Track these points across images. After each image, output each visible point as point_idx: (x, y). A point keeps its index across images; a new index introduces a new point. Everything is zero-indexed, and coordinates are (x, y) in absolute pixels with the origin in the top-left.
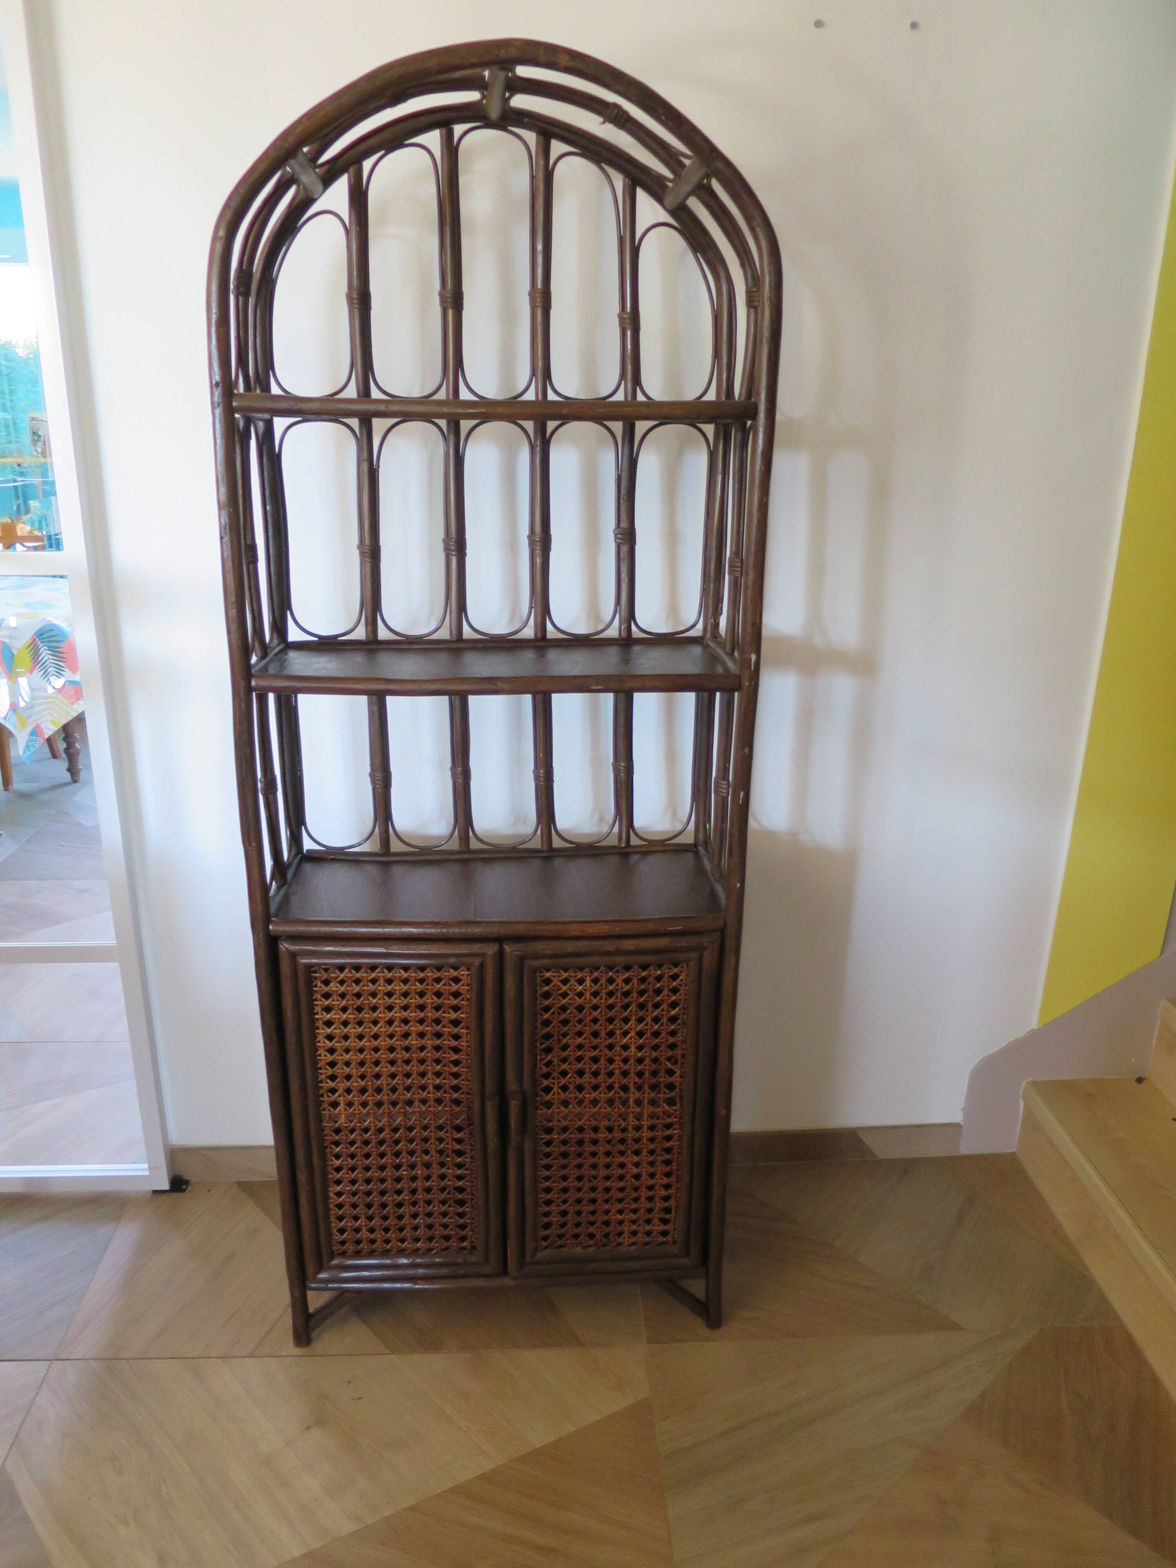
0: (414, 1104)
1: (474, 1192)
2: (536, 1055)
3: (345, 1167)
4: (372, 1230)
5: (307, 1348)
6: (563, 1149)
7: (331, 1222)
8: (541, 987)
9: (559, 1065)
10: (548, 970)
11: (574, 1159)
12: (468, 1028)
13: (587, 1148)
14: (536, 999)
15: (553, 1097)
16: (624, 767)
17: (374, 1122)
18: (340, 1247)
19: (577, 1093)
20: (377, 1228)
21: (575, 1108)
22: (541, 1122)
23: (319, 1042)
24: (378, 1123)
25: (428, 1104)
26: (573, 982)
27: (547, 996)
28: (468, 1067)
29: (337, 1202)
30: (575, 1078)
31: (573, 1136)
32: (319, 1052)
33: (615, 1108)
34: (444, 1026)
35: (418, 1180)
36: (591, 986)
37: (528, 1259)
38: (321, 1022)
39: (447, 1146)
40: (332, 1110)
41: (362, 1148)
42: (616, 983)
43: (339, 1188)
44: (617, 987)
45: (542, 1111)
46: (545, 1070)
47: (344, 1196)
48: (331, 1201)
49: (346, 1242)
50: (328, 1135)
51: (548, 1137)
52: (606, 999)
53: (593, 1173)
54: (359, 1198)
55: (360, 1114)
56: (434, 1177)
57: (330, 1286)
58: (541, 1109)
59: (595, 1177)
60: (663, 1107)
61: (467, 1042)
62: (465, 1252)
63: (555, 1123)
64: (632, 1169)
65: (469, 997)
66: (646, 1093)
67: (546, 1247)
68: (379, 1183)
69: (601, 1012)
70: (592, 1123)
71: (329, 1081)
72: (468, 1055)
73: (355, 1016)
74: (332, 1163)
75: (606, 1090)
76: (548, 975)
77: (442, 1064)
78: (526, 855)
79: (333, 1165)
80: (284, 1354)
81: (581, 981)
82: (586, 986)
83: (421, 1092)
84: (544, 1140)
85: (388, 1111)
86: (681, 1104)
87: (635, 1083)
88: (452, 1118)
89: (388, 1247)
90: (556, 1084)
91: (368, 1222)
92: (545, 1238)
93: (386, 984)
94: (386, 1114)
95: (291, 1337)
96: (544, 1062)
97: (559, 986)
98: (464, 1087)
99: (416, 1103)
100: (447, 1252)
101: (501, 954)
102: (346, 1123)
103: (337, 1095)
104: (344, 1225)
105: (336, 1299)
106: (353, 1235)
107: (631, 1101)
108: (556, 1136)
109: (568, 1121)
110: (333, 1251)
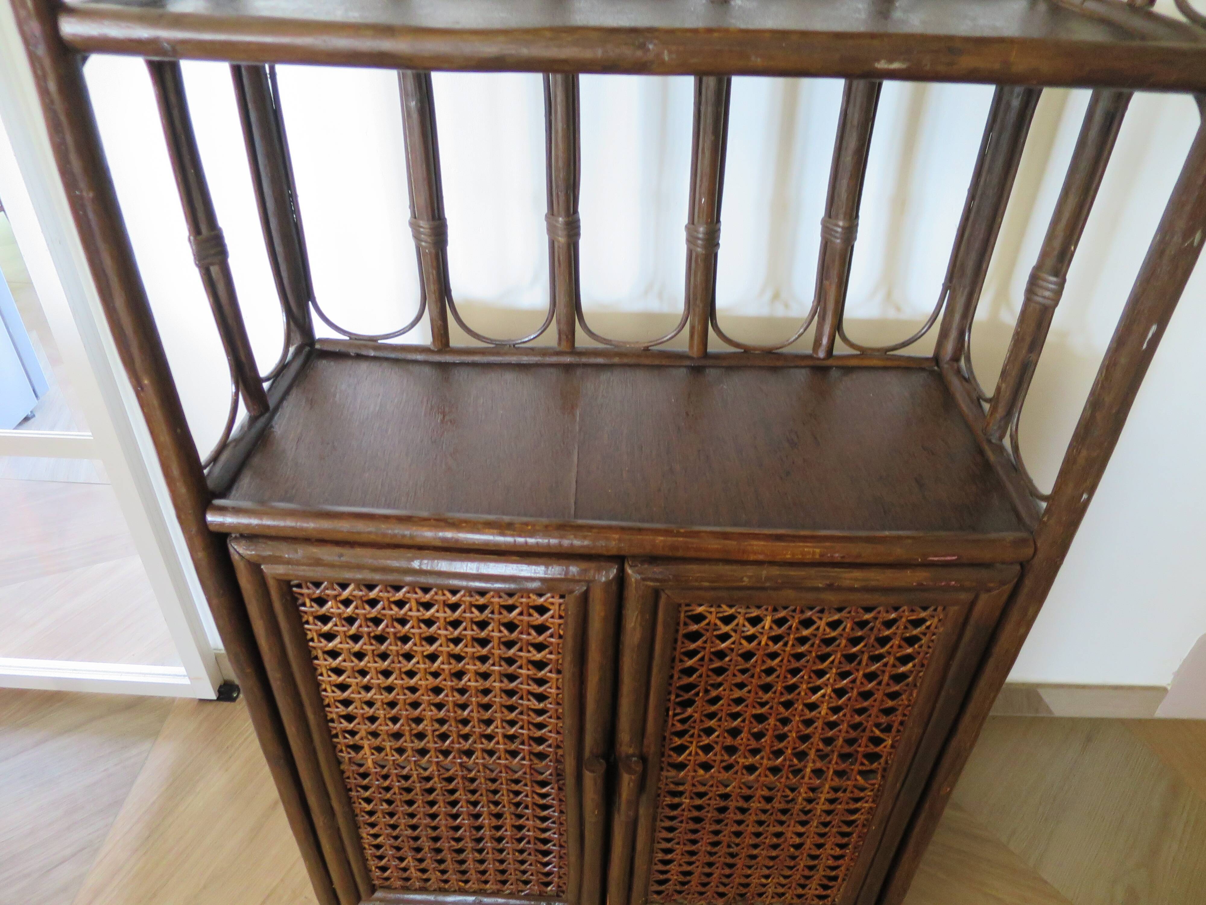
0: (476, 754)
1: (563, 844)
2: (667, 710)
3: (379, 811)
4: (423, 871)
6: (696, 813)
7: (367, 860)
8: (686, 624)
9: (702, 722)
10: (701, 604)
11: (711, 825)
12: (559, 672)
14: (676, 641)
15: (689, 758)
16: (843, 228)
17: (417, 770)
18: (382, 882)
19: (725, 755)
20: (430, 869)
21: (720, 772)
22: (667, 784)
23: (321, 675)
24: (423, 771)
25: (497, 755)
26: (740, 620)
27: (694, 636)
28: (558, 718)
29: (373, 843)
30: (725, 738)
31: (712, 802)
32: (323, 688)
33: (782, 777)
34: (520, 667)
35: (484, 830)
36: (771, 628)
38: (320, 651)
39: (525, 799)
40: (353, 753)
41: (401, 795)
42: (815, 627)
43: (374, 830)
44: (815, 632)
45: (669, 773)
46: (679, 727)
47: (381, 839)
48: (365, 841)
49: (391, 879)
50: (351, 778)
51: (675, 800)
52: (793, 645)
53: (737, 841)
54: (403, 842)
55: (394, 760)
56: (508, 827)
58: (668, 771)
59: (737, 845)
60: (856, 780)
61: (558, 688)
62: (550, 895)
63: (687, 787)
64: (791, 838)
65: (561, 632)
66: (833, 762)
67: (659, 900)
68: (429, 830)
69: (782, 661)
70: (743, 791)
71: (343, 721)
72: (558, 704)
73: (373, 647)
74: (361, 806)
75: (771, 756)
76: (700, 609)
77: (517, 711)
78: (664, 362)
79: (362, 808)
81: (755, 621)
82: (763, 628)
83: (485, 741)
84: (669, 803)
85: (436, 760)
86: (883, 777)
87: (818, 750)
88: (532, 771)
89: (447, 886)
90: (694, 743)
91: (417, 864)
92: (659, 892)
93: (421, 609)
94: (434, 763)
96: (678, 718)
97: (716, 625)
98: (551, 739)
99: (479, 754)
101: (621, 580)
102: (376, 768)
103: (357, 737)
104: (385, 864)
106: (398, 873)
107: (808, 770)
108: (687, 801)
109: (706, 787)
110: (374, 885)
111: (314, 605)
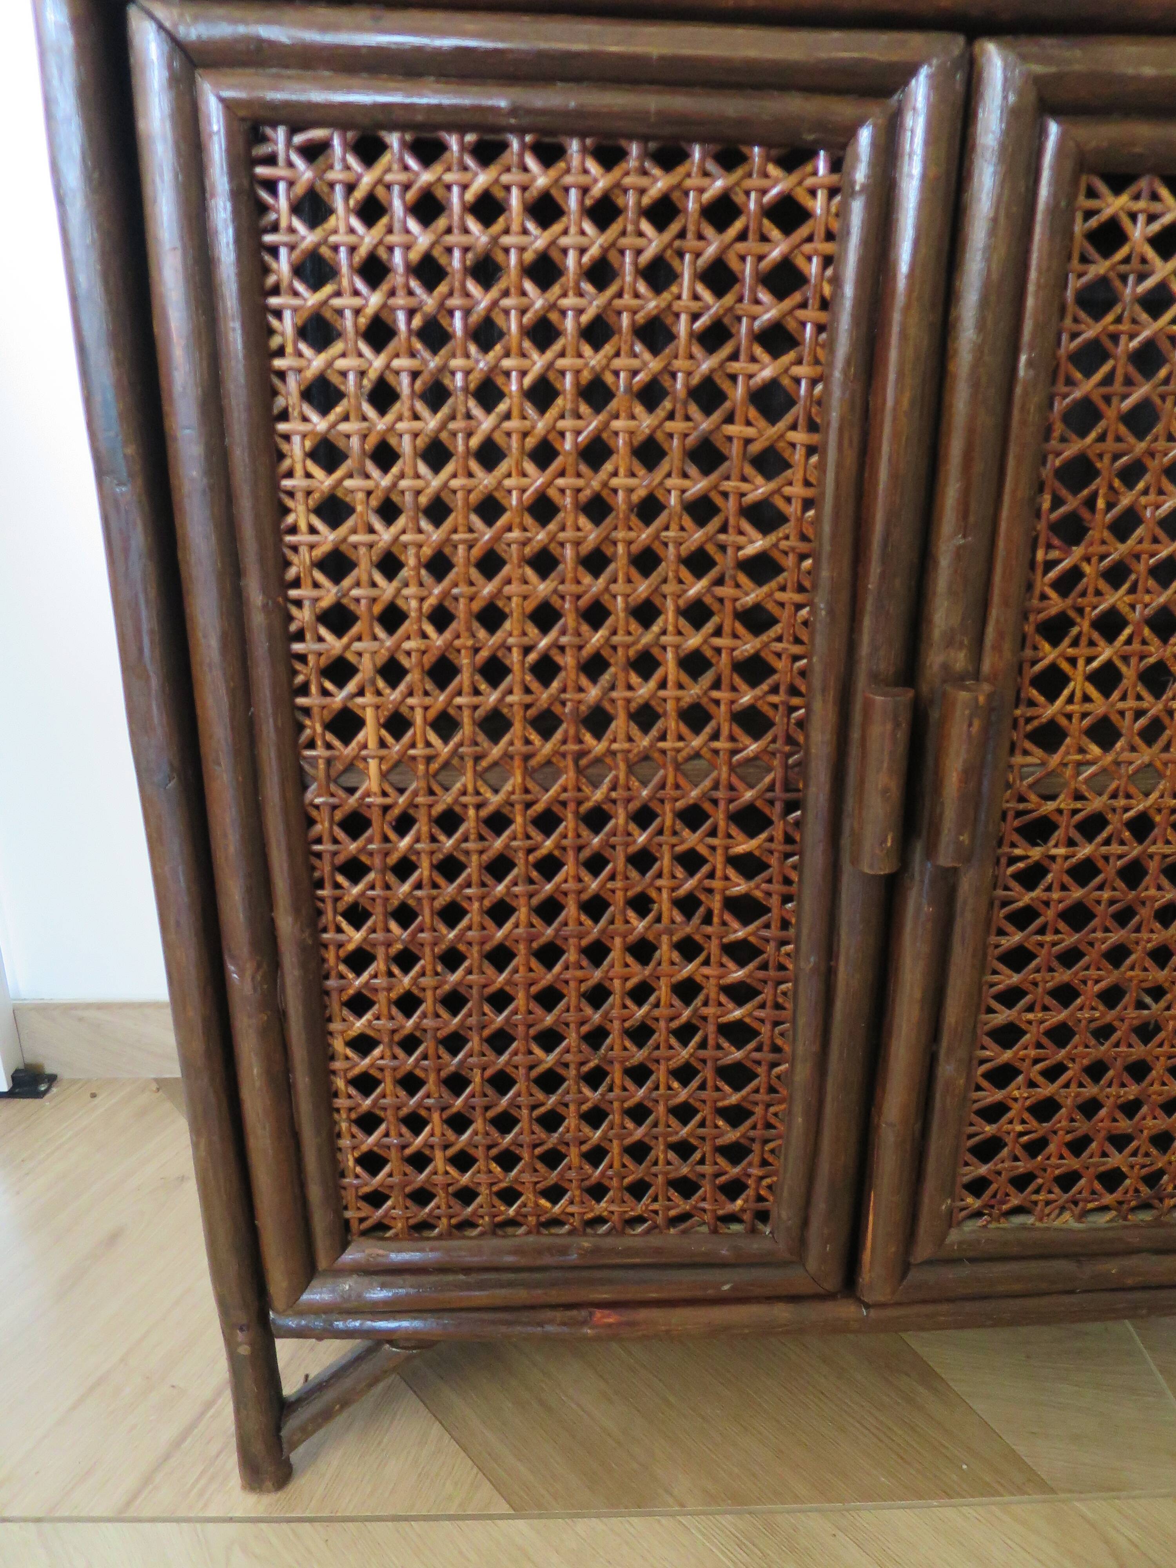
0: (613, 726)
1: (779, 1042)
2: (1034, 545)
3: (380, 952)
4: (463, 1161)
5: (280, 1494)
6: (1077, 893)
7: (339, 1135)
8: (1083, 257)
9: (1098, 593)
10: (1118, 184)
11: (1107, 930)
12: (814, 425)
13: (1152, 892)
14: (1061, 313)
15: (1070, 708)
17: (478, 793)
18: (366, 1209)
19: (1145, 693)
20: (479, 1153)
21: (1133, 749)
22: (1022, 799)
23: (290, 474)
24: (488, 794)
25: (660, 724)
27: (1099, 299)
28: (801, 589)
29: (357, 1071)
30: (1144, 642)
31: (1115, 848)
32: (290, 519)
34: (730, 417)
35: (611, 999)
37: (923, 1250)
38: (295, 388)
39: (707, 883)
40: (337, 743)
41: (435, 886)
43: (359, 1025)
45: (1029, 759)
46: (1056, 604)
47: (377, 1052)
48: (337, 1065)
49: (386, 1198)
50: (326, 838)
51: (1036, 853)
54: (425, 1057)
55: (429, 759)
56: (663, 991)
57: (340, 1324)
58: (1026, 753)
59: (1158, 995)
61: (807, 483)
62: (736, 1227)
63: (1064, 802)
65: (827, 290)
67: (978, 1214)
68: (487, 1008)
71: (323, 631)
72: (804, 538)
73: (415, 364)
74: (340, 937)
76: (1115, 208)
77: (713, 573)
79: (340, 946)
80: (211, 1513)
83: (635, 679)
84: (1021, 865)
85: (525, 749)
88: (735, 780)
89: (512, 1211)
90: (1081, 662)
91: (450, 1135)
92: (977, 1187)
93: (530, 226)
94: (517, 762)
95: (231, 1461)
96: (1052, 574)
97: (1143, 259)
98: (780, 665)
99: (620, 724)
100: (683, 1226)
102: (385, 794)
103: (352, 686)
104: (377, 1144)
105: (358, 1360)
106: (405, 1174)
108: (1061, 851)
109: (1105, 797)
110: (347, 1222)
111: (297, 224)
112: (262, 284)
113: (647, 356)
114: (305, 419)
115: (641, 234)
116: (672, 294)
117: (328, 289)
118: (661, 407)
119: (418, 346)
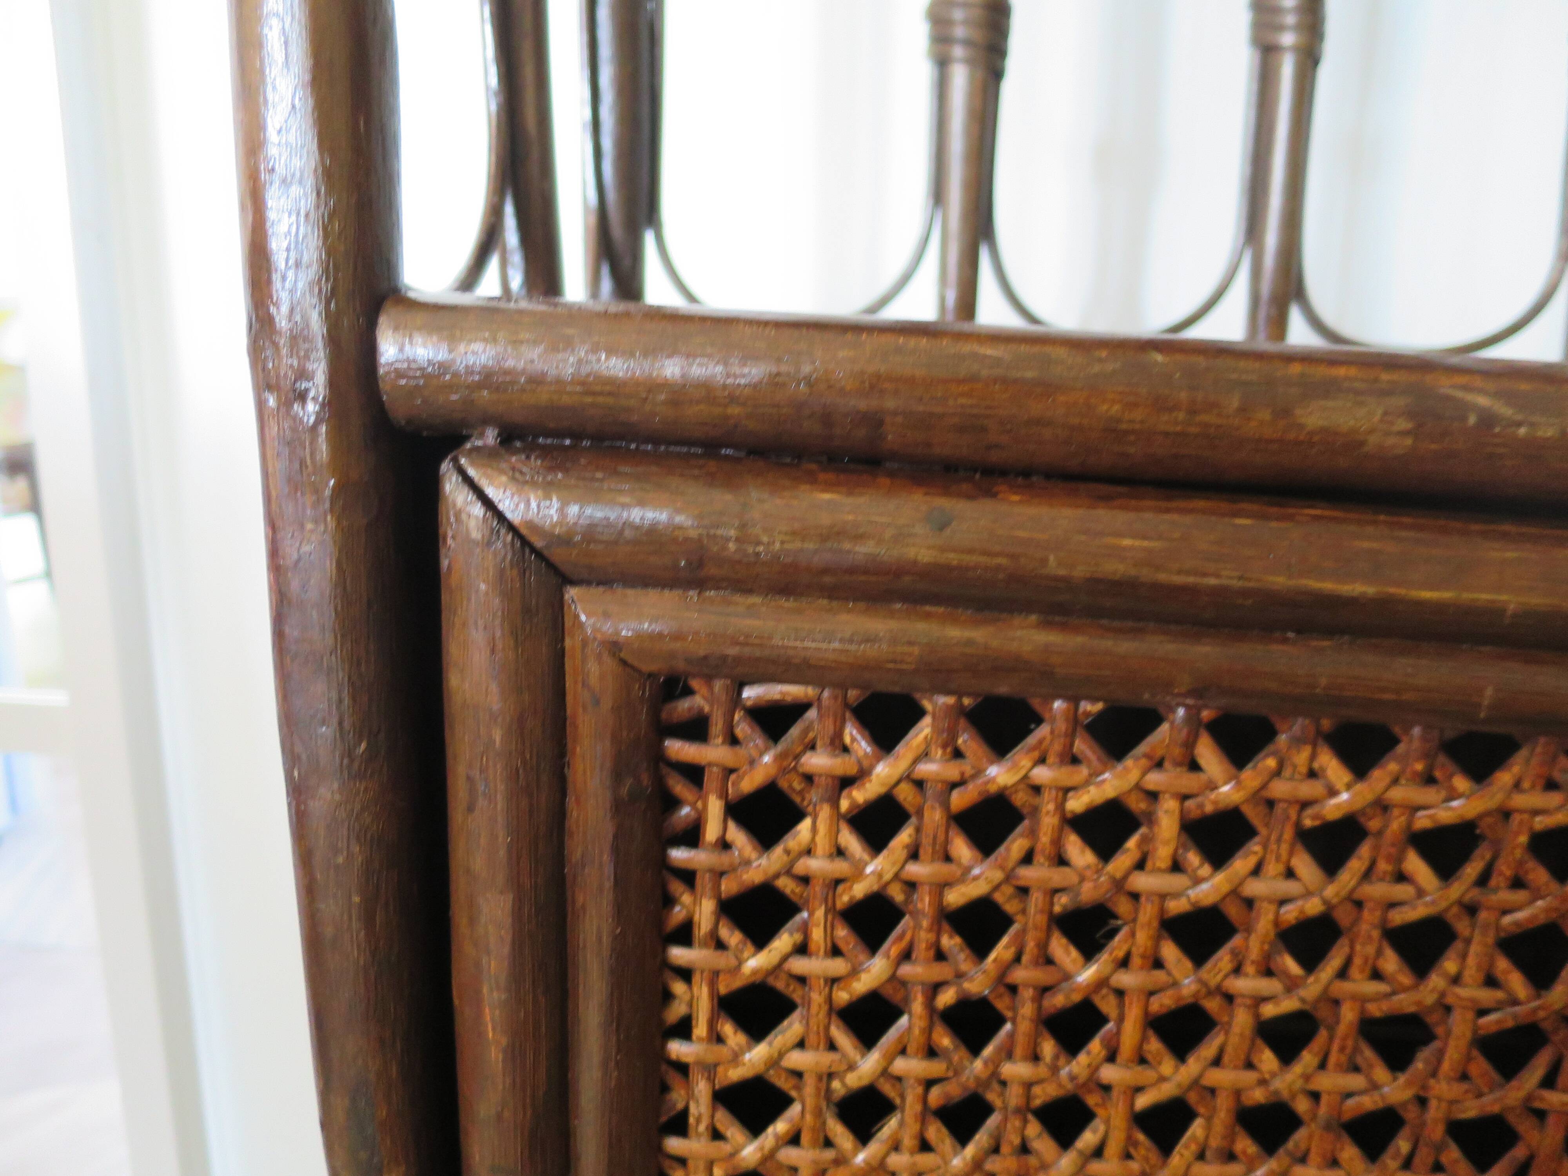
38: (702, 1088)
93: (1193, 858)
111: (737, 835)
112: (659, 921)
113: (1381, 1073)
114: (716, 1135)
115: (1401, 877)
116: (1445, 975)
117: (783, 942)
118: (1391, 1150)
119: (945, 1040)
